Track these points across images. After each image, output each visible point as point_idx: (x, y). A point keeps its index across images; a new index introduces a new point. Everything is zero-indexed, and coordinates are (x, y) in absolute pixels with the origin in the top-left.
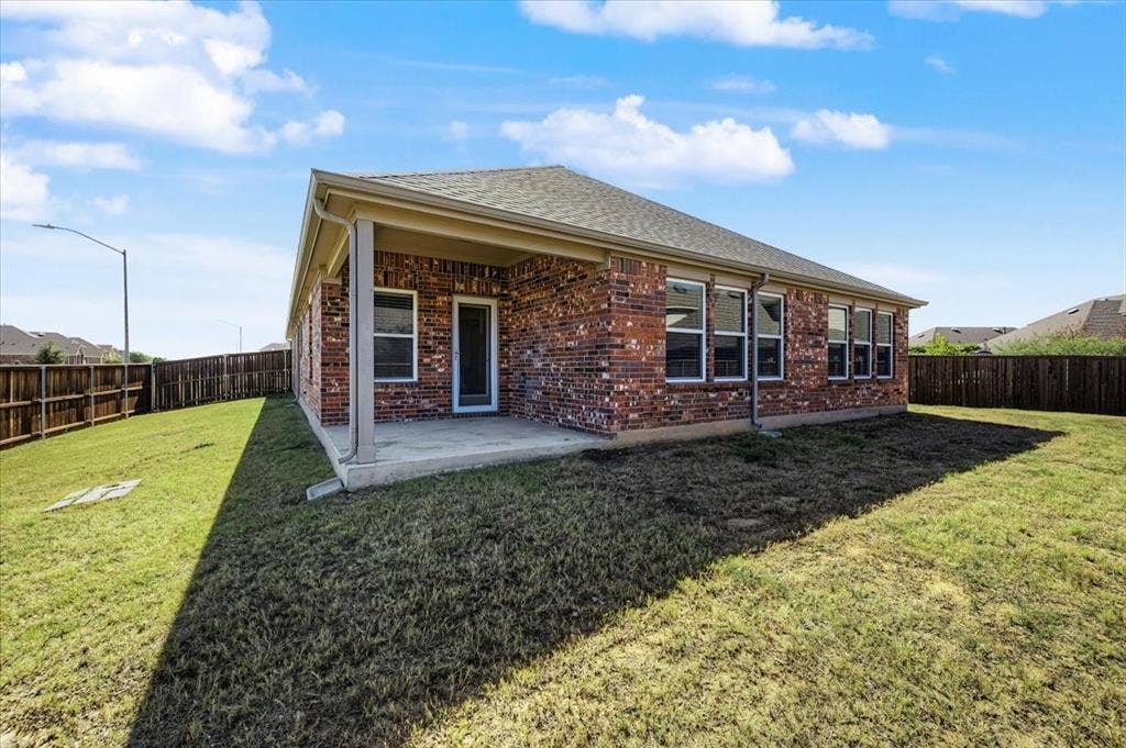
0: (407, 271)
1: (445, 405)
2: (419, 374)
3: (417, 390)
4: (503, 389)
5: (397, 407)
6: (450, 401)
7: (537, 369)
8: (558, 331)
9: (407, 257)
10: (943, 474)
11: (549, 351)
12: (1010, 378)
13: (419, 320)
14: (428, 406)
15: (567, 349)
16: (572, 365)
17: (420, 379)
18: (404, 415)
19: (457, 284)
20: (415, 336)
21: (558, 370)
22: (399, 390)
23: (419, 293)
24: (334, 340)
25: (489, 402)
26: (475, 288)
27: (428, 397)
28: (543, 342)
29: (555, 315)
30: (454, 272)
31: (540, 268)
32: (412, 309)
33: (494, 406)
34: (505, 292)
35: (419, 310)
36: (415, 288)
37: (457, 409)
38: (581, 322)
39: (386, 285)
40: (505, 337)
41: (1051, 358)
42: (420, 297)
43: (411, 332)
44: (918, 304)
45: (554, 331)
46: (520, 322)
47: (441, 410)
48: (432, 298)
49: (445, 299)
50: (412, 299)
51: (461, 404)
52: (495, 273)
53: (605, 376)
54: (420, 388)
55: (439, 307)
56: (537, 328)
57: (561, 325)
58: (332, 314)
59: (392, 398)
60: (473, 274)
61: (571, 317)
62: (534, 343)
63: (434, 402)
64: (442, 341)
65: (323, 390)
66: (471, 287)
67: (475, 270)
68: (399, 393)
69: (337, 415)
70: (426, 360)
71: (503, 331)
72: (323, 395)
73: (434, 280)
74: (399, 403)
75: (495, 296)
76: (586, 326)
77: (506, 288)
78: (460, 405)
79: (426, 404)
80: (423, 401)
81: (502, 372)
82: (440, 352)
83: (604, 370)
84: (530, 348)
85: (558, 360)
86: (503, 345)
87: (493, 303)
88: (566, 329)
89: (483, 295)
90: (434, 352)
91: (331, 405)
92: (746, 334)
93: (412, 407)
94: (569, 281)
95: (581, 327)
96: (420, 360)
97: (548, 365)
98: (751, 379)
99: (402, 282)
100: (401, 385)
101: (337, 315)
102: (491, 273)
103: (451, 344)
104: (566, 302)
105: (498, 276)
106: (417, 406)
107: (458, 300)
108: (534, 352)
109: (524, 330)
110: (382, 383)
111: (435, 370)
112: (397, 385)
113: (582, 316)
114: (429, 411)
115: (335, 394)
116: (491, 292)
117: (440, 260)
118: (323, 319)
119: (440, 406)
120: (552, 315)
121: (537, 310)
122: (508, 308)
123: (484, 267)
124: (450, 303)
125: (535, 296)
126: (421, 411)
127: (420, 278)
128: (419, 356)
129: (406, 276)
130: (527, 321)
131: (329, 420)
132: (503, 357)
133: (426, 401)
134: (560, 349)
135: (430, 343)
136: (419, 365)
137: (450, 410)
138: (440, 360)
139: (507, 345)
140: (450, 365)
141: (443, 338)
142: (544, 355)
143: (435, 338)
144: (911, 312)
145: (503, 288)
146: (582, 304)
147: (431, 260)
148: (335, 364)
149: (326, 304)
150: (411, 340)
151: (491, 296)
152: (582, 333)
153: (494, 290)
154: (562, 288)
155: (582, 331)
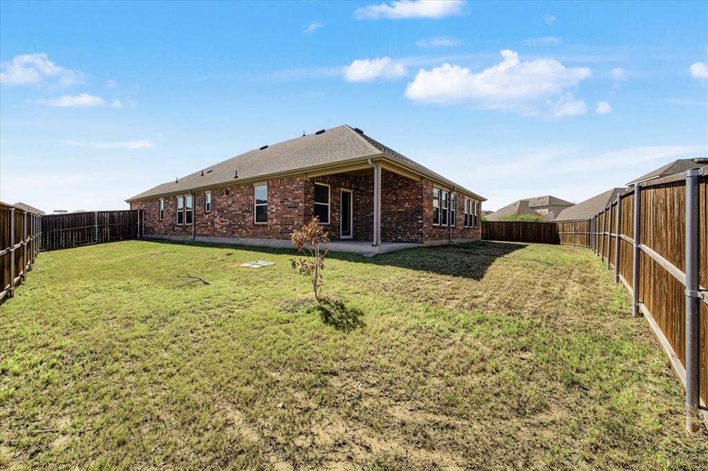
2: (330, 221)
4: (354, 229)
6: (339, 234)
8: (393, 205)
10: (495, 259)
11: (387, 212)
12: (504, 229)
13: (331, 198)
15: (398, 212)
16: (401, 218)
17: (331, 223)
19: (342, 183)
20: (329, 204)
21: (392, 220)
23: (331, 186)
25: (350, 235)
26: (347, 185)
27: (333, 231)
29: (390, 198)
32: (328, 193)
34: (356, 187)
35: (331, 193)
36: (330, 184)
37: (342, 237)
38: (406, 202)
41: (516, 222)
42: (331, 188)
43: (328, 203)
44: (484, 200)
45: (390, 205)
47: (338, 237)
49: (339, 189)
50: (328, 188)
52: (353, 179)
53: (420, 221)
54: (331, 227)
55: (337, 192)
57: (394, 203)
61: (400, 200)
64: (338, 207)
70: (333, 215)
71: (354, 204)
73: (336, 181)
75: (352, 189)
76: (409, 204)
77: (357, 185)
78: (342, 235)
79: (333, 234)
82: (337, 212)
83: (420, 219)
85: (393, 216)
87: (352, 192)
88: (397, 205)
89: (349, 188)
90: (335, 212)
92: (447, 209)
93: (329, 235)
94: (400, 186)
95: (407, 204)
96: (331, 215)
97: (385, 218)
98: (449, 225)
100: (326, 225)
104: (398, 194)
109: (369, 204)
111: (336, 219)
113: (407, 200)
122: (357, 194)
124: (340, 191)
127: (332, 180)
128: (330, 213)
134: (394, 212)
135: (334, 208)
136: (330, 217)
138: (337, 215)
140: (340, 217)
143: (336, 206)
144: (483, 203)
145: (355, 185)
146: (408, 196)
150: (328, 206)
152: (407, 206)
153: (352, 187)
154: (395, 188)
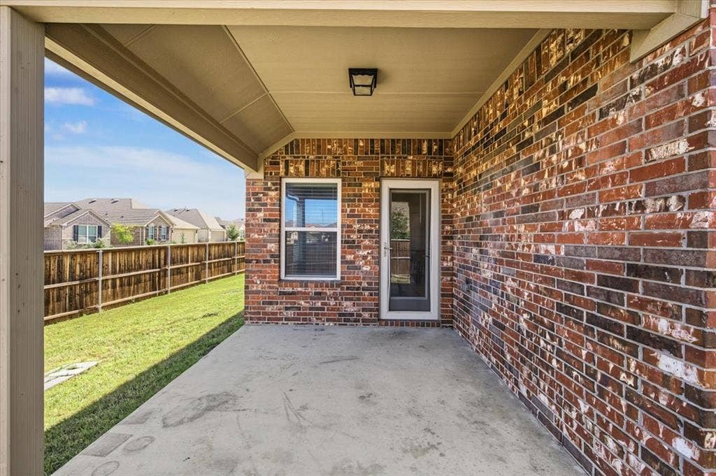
0: (329, 157)
1: (371, 310)
2: (342, 273)
3: (339, 290)
4: (446, 294)
5: (318, 309)
6: (378, 305)
7: (485, 280)
8: (519, 222)
9: (329, 141)
11: (504, 254)
13: (343, 211)
14: (351, 309)
15: (538, 258)
16: (550, 293)
17: (342, 278)
18: (324, 318)
19: (387, 167)
20: (338, 230)
21: (519, 293)
22: (319, 290)
23: (343, 181)
24: (256, 236)
25: (427, 309)
26: (409, 169)
27: (351, 300)
28: (495, 238)
29: (514, 193)
30: (382, 152)
31: (491, 121)
32: (336, 199)
33: (433, 314)
34: (449, 170)
35: (343, 201)
36: (338, 175)
37: (386, 314)
38: (573, 204)
39: (307, 175)
40: (448, 228)
42: (343, 185)
43: (336, 225)
45: (512, 222)
46: (466, 207)
47: (366, 315)
48: (355, 185)
49: (372, 185)
50: (336, 188)
51: (392, 308)
52: (435, 147)
54: (342, 289)
55: (365, 194)
56: (485, 217)
57: (525, 210)
58: (254, 210)
59: (312, 298)
60: (406, 151)
61: (549, 194)
62: (482, 238)
63: (358, 305)
64: (366, 234)
65: (247, 287)
66: (404, 168)
67: (409, 146)
68: (320, 293)
69: (259, 313)
70: (349, 257)
71: (446, 219)
72: (246, 293)
73: (360, 163)
74: (319, 304)
75: (435, 177)
76: (590, 214)
77: (451, 165)
78: (390, 309)
79: (348, 306)
80: (345, 303)
81: (445, 271)
82: (366, 247)
84: (478, 245)
85: (522, 275)
86: (446, 237)
87: (434, 186)
88: (536, 219)
89: (420, 176)
90: (358, 247)
91: (253, 303)
93: (333, 309)
94: (546, 121)
95: (577, 213)
96: (343, 257)
97: (501, 278)
99: (323, 170)
100: (321, 284)
101: (259, 210)
102: (430, 148)
103: (379, 237)
104: (537, 166)
105: (440, 150)
106: (338, 309)
107: (387, 185)
108: (481, 252)
109: (470, 219)
110: (302, 281)
111: (359, 268)
112: (317, 284)
113: (580, 188)
114: (352, 315)
115: (258, 292)
116: (430, 172)
117: (367, 140)
118: (247, 216)
119: (364, 310)
120: (509, 194)
121: (488, 187)
122: (452, 190)
123: (420, 142)
124: (379, 190)
125: (483, 167)
126: (344, 315)
127: (344, 164)
128: (342, 252)
129: (328, 163)
130: (473, 206)
131: (251, 319)
132: (446, 252)
133: (349, 303)
134: (523, 256)
135: (354, 237)
136: (342, 263)
137: (378, 315)
138: (364, 257)
139: (451, 238)
140: (379, 263)
141: (371, 231)
142: (496, 260)
143: (360, 231)
145: (446, 165)
146: (580, 162)
147: (356, 140)
148: (258, 261)
149: (250, 200)
150: (335, 233)
151: (431, 177)
152: (578, 228)
153: (435, 170)
154: (530, 141)
155: (578, 222)
